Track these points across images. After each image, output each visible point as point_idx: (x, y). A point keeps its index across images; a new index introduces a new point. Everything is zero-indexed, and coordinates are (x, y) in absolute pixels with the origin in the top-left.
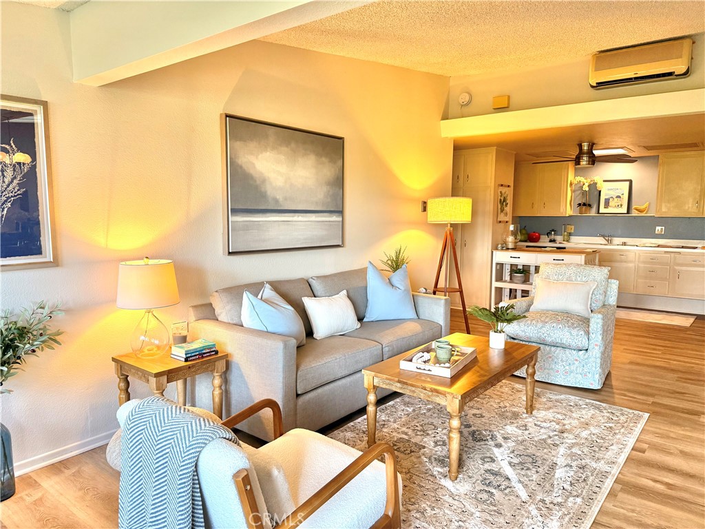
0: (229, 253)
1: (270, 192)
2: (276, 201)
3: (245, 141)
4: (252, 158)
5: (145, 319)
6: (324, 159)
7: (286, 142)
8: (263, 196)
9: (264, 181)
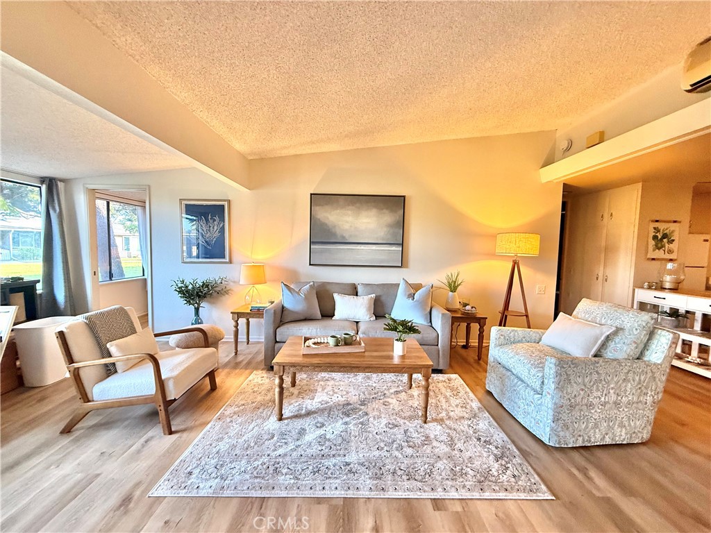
0: (310, 265)
1: (338, 232)
2: (344, 237)
3: (323, 206)
4: (328, 215)
5: (252, 291)
6: (385, 211)
7: (353, 203)
8: (334, 235)
9: (335, 227)
